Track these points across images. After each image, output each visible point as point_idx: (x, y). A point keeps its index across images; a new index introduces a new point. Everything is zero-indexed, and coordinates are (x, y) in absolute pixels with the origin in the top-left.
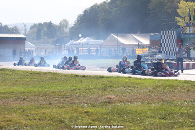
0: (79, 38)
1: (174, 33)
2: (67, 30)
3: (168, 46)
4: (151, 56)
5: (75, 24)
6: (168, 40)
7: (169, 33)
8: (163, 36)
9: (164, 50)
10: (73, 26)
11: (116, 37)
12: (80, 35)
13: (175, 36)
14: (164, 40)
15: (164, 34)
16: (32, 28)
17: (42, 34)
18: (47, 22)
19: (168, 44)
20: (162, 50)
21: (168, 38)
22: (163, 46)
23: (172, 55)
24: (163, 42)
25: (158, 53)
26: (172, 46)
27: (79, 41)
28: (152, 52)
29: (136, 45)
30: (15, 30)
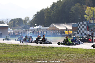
0: (35, 26)
1: (85, 23)
2: (28, 22)
3: (82, 30)
4: (73, 35)
5: (32, 19)
6: (82, 27)
7: (82, 23)
8: (79, 25)
9: (80, 32)
10: (31, 20)
11: (55, 25)
12: (36, 25)
13: (86, 25)
14: (80, 27)
15: (80, 24)
16: (11, 21)
17: (16, 24)
18: (18, 18)
19: (82, 29)
20: (79, 32)
21: (82, 26)
22: (79, 30)
23: (84, 34)
24: (79, 28)
25: (77, 34)
26: (84, 30)
27: (35, 28)
28: (74, 33)
29: (65, 29)
30: (2, 22)
